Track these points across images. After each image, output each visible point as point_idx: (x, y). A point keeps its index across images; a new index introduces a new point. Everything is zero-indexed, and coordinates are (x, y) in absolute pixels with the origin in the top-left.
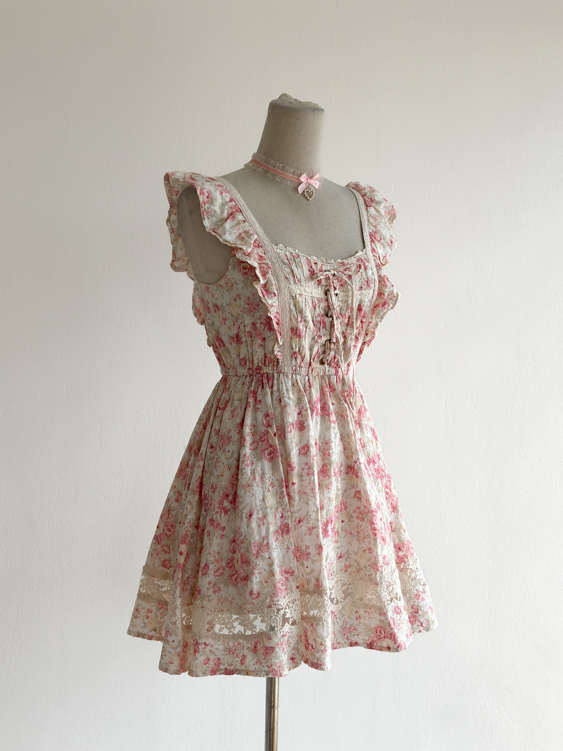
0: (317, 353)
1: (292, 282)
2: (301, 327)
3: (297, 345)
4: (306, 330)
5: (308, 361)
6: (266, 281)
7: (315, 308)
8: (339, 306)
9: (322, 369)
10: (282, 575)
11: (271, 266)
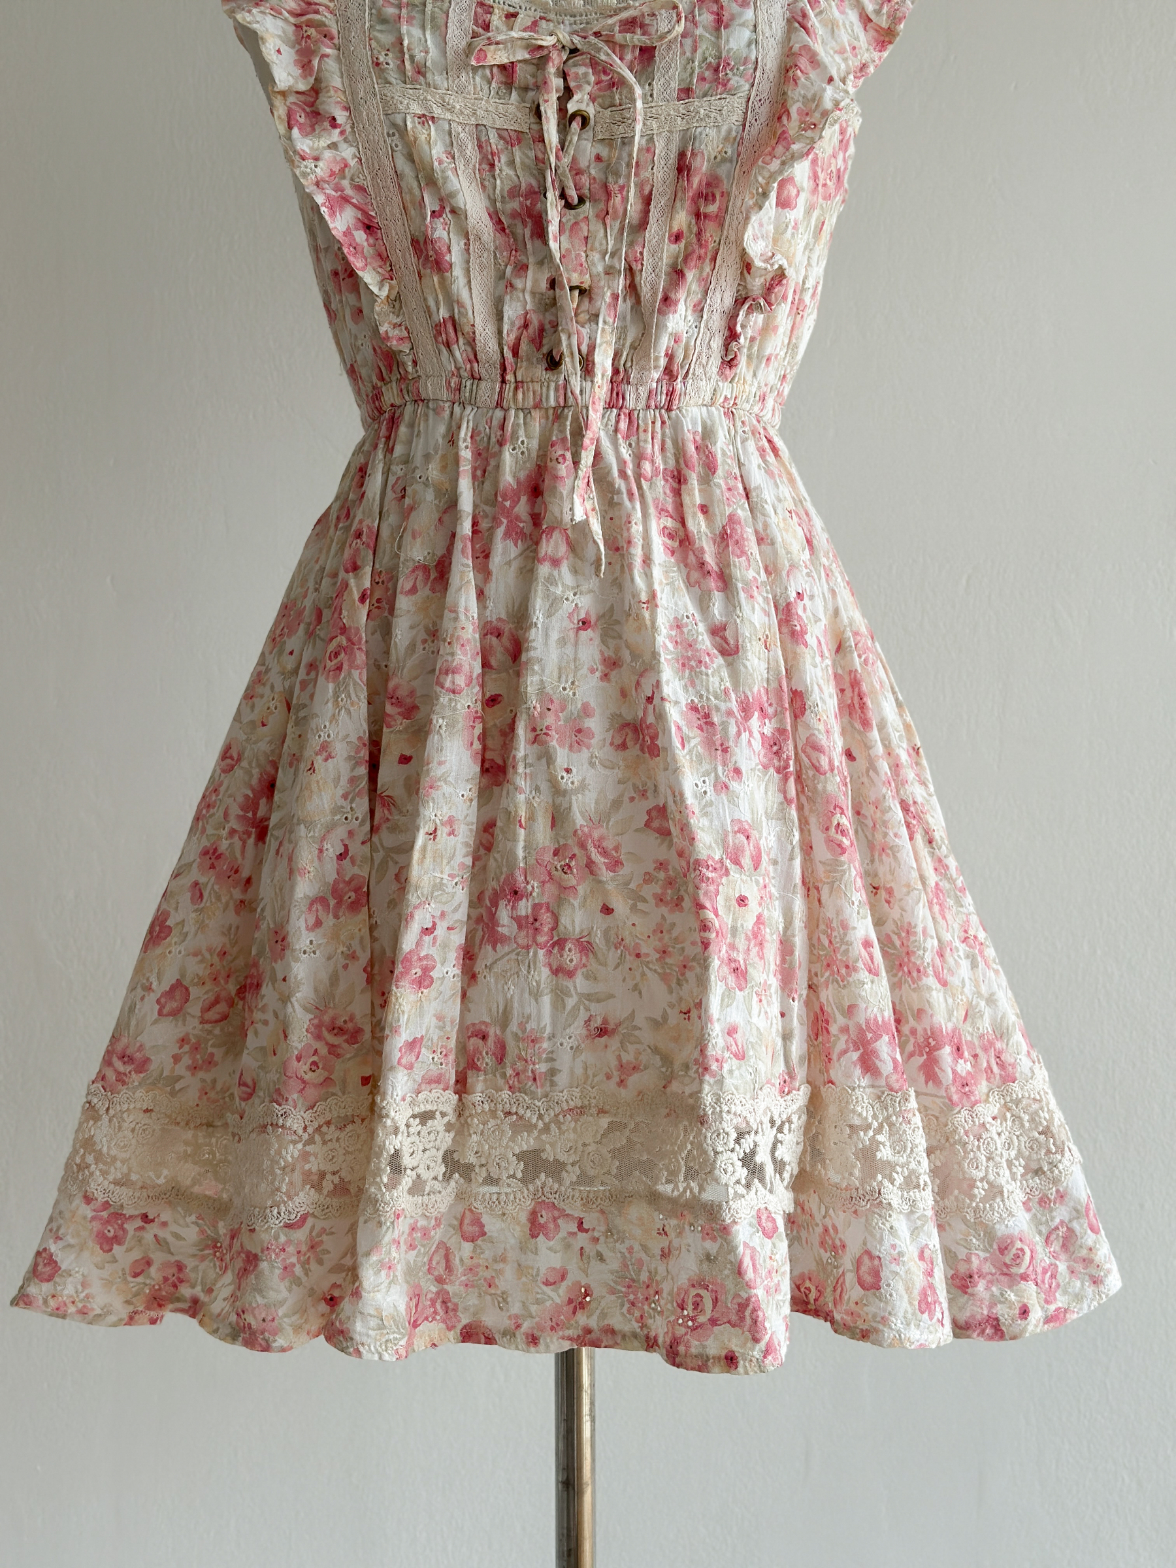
0: (526, 326)
1: (393, 76)
2: (440, 231)
3: (441, 297)
4: (467, 244)
5: (497, 357)
6: (312, 80)
7: (492, 165)
8: (598, 158)
9: (553, 385)
10: (319, 1037)
11: (335, 32)
